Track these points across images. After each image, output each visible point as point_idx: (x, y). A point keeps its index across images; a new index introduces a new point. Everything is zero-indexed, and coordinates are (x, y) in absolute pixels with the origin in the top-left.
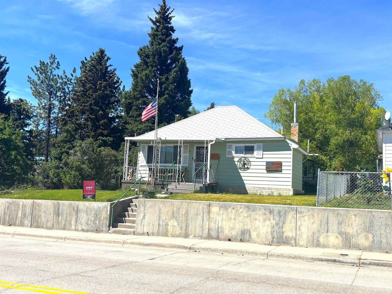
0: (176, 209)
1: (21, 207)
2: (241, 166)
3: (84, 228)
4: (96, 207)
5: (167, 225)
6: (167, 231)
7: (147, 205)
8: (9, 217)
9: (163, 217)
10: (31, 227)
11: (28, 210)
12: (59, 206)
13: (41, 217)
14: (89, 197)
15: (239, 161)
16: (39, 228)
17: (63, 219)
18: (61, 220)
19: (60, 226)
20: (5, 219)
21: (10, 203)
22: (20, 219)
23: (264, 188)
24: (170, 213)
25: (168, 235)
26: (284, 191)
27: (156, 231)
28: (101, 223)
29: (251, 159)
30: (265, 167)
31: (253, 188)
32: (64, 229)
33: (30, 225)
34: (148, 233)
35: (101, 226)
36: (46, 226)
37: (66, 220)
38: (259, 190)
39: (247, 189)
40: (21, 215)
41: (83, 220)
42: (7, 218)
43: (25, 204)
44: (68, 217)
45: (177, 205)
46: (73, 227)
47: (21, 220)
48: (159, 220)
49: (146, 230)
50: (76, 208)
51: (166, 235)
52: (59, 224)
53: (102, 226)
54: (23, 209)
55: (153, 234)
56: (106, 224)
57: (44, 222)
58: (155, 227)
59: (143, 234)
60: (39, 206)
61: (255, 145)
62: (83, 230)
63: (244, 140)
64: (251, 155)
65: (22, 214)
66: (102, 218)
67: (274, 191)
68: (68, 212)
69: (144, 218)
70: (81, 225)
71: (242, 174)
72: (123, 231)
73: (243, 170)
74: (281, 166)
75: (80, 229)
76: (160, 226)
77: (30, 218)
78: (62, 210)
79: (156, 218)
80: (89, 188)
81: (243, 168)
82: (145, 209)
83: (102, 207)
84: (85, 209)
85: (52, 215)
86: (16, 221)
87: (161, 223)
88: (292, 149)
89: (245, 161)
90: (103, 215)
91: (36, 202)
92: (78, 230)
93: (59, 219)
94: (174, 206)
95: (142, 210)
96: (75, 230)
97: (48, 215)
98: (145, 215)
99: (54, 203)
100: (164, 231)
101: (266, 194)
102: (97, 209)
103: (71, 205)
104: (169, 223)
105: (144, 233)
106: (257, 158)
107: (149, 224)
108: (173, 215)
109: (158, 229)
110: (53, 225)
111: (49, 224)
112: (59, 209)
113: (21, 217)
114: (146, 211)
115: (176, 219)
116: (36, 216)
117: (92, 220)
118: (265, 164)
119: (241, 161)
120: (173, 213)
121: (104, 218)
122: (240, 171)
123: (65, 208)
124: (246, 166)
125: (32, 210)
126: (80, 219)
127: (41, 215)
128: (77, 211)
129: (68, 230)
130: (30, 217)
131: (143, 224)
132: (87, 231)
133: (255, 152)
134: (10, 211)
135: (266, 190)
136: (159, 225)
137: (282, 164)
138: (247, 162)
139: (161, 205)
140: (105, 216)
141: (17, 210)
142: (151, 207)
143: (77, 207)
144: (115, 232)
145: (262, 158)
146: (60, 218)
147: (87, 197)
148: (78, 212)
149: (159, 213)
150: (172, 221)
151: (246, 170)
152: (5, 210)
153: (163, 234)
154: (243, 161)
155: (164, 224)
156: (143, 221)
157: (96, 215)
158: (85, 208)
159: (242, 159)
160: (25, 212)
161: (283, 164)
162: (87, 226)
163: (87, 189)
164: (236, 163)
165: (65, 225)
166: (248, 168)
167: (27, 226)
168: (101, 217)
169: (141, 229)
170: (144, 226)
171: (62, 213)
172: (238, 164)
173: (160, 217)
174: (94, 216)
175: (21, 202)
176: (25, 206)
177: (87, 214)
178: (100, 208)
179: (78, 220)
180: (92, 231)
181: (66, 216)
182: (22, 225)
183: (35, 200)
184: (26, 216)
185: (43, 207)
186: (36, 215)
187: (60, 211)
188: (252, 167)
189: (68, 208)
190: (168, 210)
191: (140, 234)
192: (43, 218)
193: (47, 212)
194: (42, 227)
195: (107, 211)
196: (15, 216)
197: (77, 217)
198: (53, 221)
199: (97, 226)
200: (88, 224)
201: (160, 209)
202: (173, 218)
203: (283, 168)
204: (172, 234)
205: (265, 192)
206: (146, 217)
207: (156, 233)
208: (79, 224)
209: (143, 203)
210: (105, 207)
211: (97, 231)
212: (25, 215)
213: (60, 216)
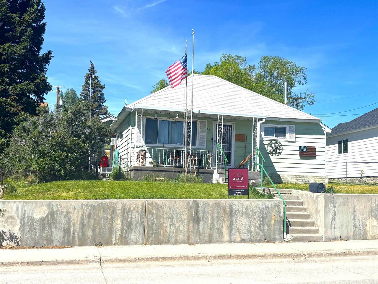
0: (374, 206)
1: (119, 212)
2: (272, 150)
3: (244, 237)
4: (261, 207)
5: (365, 225)
6: (365, 232)
7: (338, 202)
8: (94, 231)
9: (359, 216)
10: (144, 243)
11: (135, 217)
12: (198, 207)
13: (164, 225)
14: (238, 192)
15: (270, 144)
16: (160, 243)
17: (206, 227)
18: (203, 229)
19: (202, 237)
20: (84, 234)
21: (93, 207)
22: (120, 233)
23: (300, 176)
24: (368, 210)
25: (368, 238)
26: (320, 179)
27: (351, 234)
28: (272, 228)
29: (283, 143)
30: (298, 153)
31: (288, 176)
32: (210, 241)
33: (141, 241)
34: (341, 237)
35: (272, 233)
36: (176, 239)
37: (212, 228)
38: (295, 178)
39: (282, 178)
40: (120, 225)
41: (243, 226)
42: (90, 233)
43: (127, 207)
44: (215, 223)
45: (375, 201)
46: (226, 238)
47: (122, 232)
48: (354, 220)
49: (338, 234)
50: (228, 210)
51: (364, 237)
52: (200, 235)
53: (274, 234)
54: (124, 216)
55: (348, 239)
56: (280, 229)
57: (171, 235)
58: (349, 229)
59: (335, 239)
60: (158, 209)
61: (287, 127)
62: (243, 241)
63: (278, 120)
64: (282, 138)
65: (122, 225)
66: (273, 222)
67: (310, 179)
68: (215, 216)
69: (335, 219)
70: (240, 233)
71: (273, 160)
72: (308, 238)
73: (274, 155)
74: (315, 152)
75: (238, 239)
76: (356, 228)
77: (140, 229)
78: (204, 213)
79: (351, 217)
80: (239, 179)
81: (274, 153)
82: (335, 208)
83: (271, 207)
84: (245, 210)
85: (186, 222)
86: (111, 237)
87: (357, 224)
88: (325, 133)
89: (276, 144)
90: (273, 218)
91: (152, 203)
92: (235, 242)
93: (199, 228)
94: (371, 202)
95: (331, 208)
96: (230, 242)
97: (178, 222)
98: (335, 215)
99: (188, 203)
100: (362, 233)
101: (302, 182)
102: (263, 208)
103: (218, 204)
104: (368, 223)
105: (336, 237)
106: (289, 142)
107: (342, 226)
108: (371, 213)
109: (354, 232)
110: (189, 237)
111: (181, 237)
112: (197, 213)
113: (122, 230)
114: (336, 210)
115: (375, 218)
116: (154, 225)
117: (257, 225)
118: (298, 148)
119: (271, 145)
120: (371, 210)
121: (275, 221)
122: (271, 156)
123: (209, 209)
125: (144, 216)
126: (236, 224)
127: (163, 224)
128: (231, 213)
129: (217, 242)
130: (142, 228)
131: (333, 226)
132: (251, 241)
133: (288, 135)
134: (95, 220)
135: (302, 179)
136: (355, 226)
137: (315, 150)
138: (278, 146)
139: (356, 202)
140: (278, 218)
141: (112, 218)
142: (343, 204)
143: (231, 208)
144: (295, 240)
145: (295, 142)
146: (201, 225)
147: (235, 192)
148: (233, 214)
149: (354, 212)
150: (370, 220)
151: (277, 156)
152: (82, 219)
153: (361, 237)
154: (274, 144)
155: (361, 224)
156: (333, 222)
157: (263, 218)
158: (244, 209)
159: (273, 142)
160: (129, 220)
161: (317, 149)
162: (249, 234)
163: (234, 181)
164: (266, 146)
165: (210, 236)
166: (279, 153)
167: (136, 243)
168: (271, 220)
169: (331, 233)
170: (335, 229)
171: (203, 217)
172: (269, 148)
173: (355, 216)
174: (259, 220)
175: (119, 204)
176: (129, 210)
177: (248, 217)
178: (268, 207)
179: (234, 227)
180: (259, 241)
181: (213, 222)
182: (124, 241)
183: (149, 200)
184: (133, 227)
185: (166, 209)
186: (153, 223)
187: (201, 215)
188: (284, 152)
189: (213, 209)
190: (365, 207)
191: (331, 239)
192: (168, 226)
193: (175, 218)
194: (168, 243)
195: (279, 212)
196: (108, 228)
197: (232, 222)
198: (188, 231)
199: (265, 234)
200: (251, 232)
201: (355, 207)
202: (372, 216)
203: (317, 153)
204: (371, 236)
205: (301, 180)
206: (337, 218)
207: (352, 237)
208: (235, 232)
209: (332, 199)
210: (275, 206)
211: (267, 240)
212: (130, 225)
213: (201, 223)
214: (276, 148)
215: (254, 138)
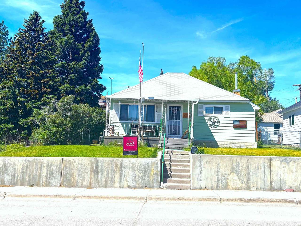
0: (235, 164)
1: (45, 165)
2: (211, 124)
3: (131, 184)
4: (144, 164)
5: (227, 179)
6: (227, 184)
7: (204, 160)
8: (29, 177)
9: (222, 172)
10: (61, 186)
11: (55, 169)
12: (98, 163)
13: (74, 175)
14: (130, 153)
16: (72, 187)
17: (103, 176)
18: (101, 178)
19: (100, 184)
20: (23, 178)
21: (30, 162)
22: (45, 179)
23: (233, 143)
24: (230, 168)
25: (229, 189)
27: (215, 185)
28: (151, 179)
29: (220, 118)
30: (232, 125)
31: (223, 142)
32: (106, 187)
33: (59, 184)
34: (206, 187)
35: (151, 182)
36: (82, 184)
37: (107, 178)
38: (229, 144)
39: (218, 144)
40: (46, 174)
41: (130, 177)
42: (27, 178)
43: (50, 162)
44: (110, 174)
45: (236, 161)
46: (117, 185)
47: (47, 179)
48: (218, 175)
49: (203, 185)
50: (119, 165)
51: (226, 188)
52: (98, 182)
53: (153, 182)
54: (48, 168)
55: (212, 188)
56: (157, 179)
57: (79, 181)
58: (213, 182)
59: (201, 188)
60: (70, 164)
61: (224, 107)
62: (129, 187)
63: (215, 101)
64: (219, 114)
65: (47, 174)
66: (152, 174)
67: (241, 145)
68: (110, 169)
69: (201, 173)
70: (127, 182)
71: (212, 131)
72: (179, 187)
73: (213, 127)
74: (246, 124)
75: (126, 186)
76: (219, 181)
77: (58, 177)
78: (102, 167)
79: (214, 173)
81: (213, 125)
82: (201, 165)
83: (151, 163)
84: (131, 166)
85: (89, 173)
86: (40, 181)
87: (220, 177)
88: (255, 111)
89: (214, 119)
90: (153, 171)
91: (67, 160)
92: (123, 187)
93: (98, 177)
94: (233, 161)
95: (198, 165)
96: (120, 187)
97: (83, 173)
98: (201, 170)
99: (91, 160)
100: (224, 185)
102: (145, 164)
103: (112, 161)
104: (229, 178)
105: (202, 187)
106: (225, 117)
107: (207, 179)
108: (233, 170)
109: (218, 184)
110: (90, 183)
111: (85, 183)
112: (97, 167)
113: (47, 177)
114: (202, 167)
115: (236, 173)
116: (67, 175)
117: (140, 176)
118: (232, 122)
119: (211, 120)
120: (233, 168)
121: (154, 174)
122: (210, 128)
123: (105, 165)
124: (216, 124)
125: (61, 169)
126: (125, 175)
127: (73, 174)
128: (121, 167)
129: (111, 187)
130: (59, 176)
131: (199, 179)
132: (135, 187)
133: (224, 113)
134: (30, 170)
135: (235, 144)
136: (218, 179)
137: (247, 123)
138: (216, 121)
139: (219, 161)
140: (156, 172)
141: (41, 169)
142: (208, 162)
143: (121, 164)
144: (168, 187)
145: (230, 117)
146: (100, 176)
147: (128, 153)
148: (123, 168)
149: (217, 168)
150: (231, 175)
151: (216, 128)
152: (22, 169)
153: (223, 188)
154: (213, 119)
155: (224, 178)
156: (200, 175)
157: (145, 171)
158: (131, 164)
159: (212, 118)
160: (51, 171)
162: (134, 182)
164: (207, 121)
165: (106, 183)
166: (217, 126)
167: (55, 186)
168: (150, 173)
169: (198, 184)
170: (201, 180)
171: (101, 170)
172: (209, 122)
173: (218, 172)
174: (142, 172)
175: (45, 160)
176: (51, 164)
177: (133, 170)
178: (149, 164)
179: (123, 177)
180: (141, 188)
181: (108, 174)
182: (48, 184)
183: (65, 158)
184: (54, 175)
185: (75, 164)
186: (67, 173)
187: (100, 168)
188: (221, 125)
189: (109, 164)
190: (227, 165)
191: (198, 188)
192: (77, 176)
193: (82, 170)
194: (76, 186)
195: (157, 167)
196: (38, 175)
197: (122, 173)
198: (91, 179)
199: (146, 182)
200: (135, 181)
201: (218, 164)
202: (233, 172)
203: (248, 125)
204: (232, 188)
205: (234, 146)
206: (203, 172)
207: (215, 187)
208: (124, 181)
209: (199, 158)
210: (154, 163)
211: (147, 187)
212: (52, 174)
213: (100, 174)
214: (215, 122)
215: (189, 115)
